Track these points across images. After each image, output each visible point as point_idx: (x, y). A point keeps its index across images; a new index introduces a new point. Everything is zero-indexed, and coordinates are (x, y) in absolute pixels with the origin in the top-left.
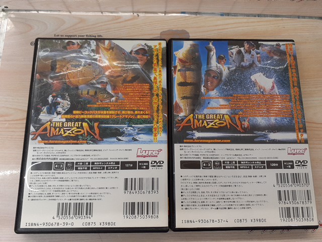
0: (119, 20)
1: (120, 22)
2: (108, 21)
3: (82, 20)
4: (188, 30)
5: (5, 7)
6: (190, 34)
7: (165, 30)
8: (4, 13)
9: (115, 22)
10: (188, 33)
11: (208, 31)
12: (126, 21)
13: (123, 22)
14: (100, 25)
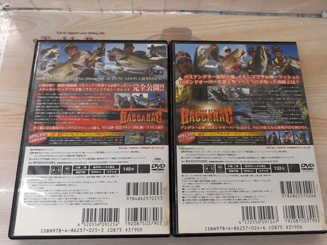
0: (121, 19)
1: (122, 20)
2: (111, 19)
3: (84, 18)
4: (190, 28)
5: (6, 6)
6: (192, 32)
7: (167, 28)
8: (5, 12)
9: (117, 19)
10: (190, 31)
11: (210, 29)
12: (128, 19)
13: (125, 20)
14: (102, 22)
